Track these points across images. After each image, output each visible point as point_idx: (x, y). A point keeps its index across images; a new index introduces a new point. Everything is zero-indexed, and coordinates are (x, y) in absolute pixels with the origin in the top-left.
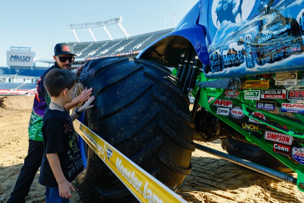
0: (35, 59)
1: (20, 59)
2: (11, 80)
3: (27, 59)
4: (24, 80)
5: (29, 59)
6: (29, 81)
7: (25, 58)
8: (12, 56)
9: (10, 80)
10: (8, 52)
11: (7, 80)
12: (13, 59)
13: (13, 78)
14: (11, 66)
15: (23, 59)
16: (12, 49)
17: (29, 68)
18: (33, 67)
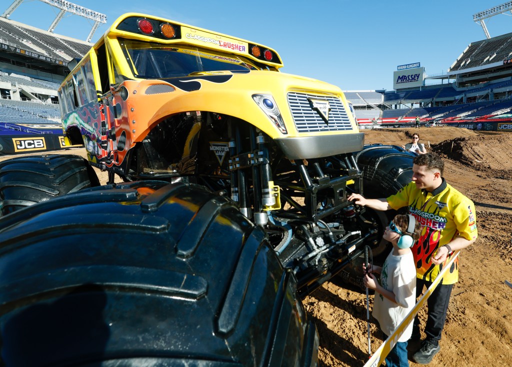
0: (425, 76)
1: (408, 79)
2: (398, 106)
3: (416, 77)
4: (412, 105)
5: (418, 77)
6: (417, 106)
7: (413, 77)
8: (399, 77)
9: (396, 106)
10: (395, 73)
11: (393, 106)
12: (400, 81)
13: (400, 103)
14: (397, 90)
15: (410, 78)
16: (400, 68)
17: (417, 89)
18: (422, 87)
